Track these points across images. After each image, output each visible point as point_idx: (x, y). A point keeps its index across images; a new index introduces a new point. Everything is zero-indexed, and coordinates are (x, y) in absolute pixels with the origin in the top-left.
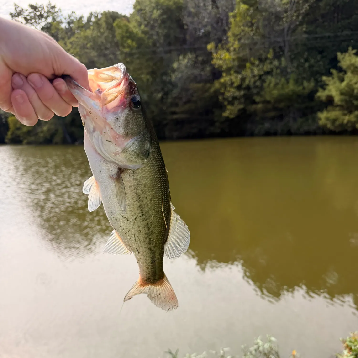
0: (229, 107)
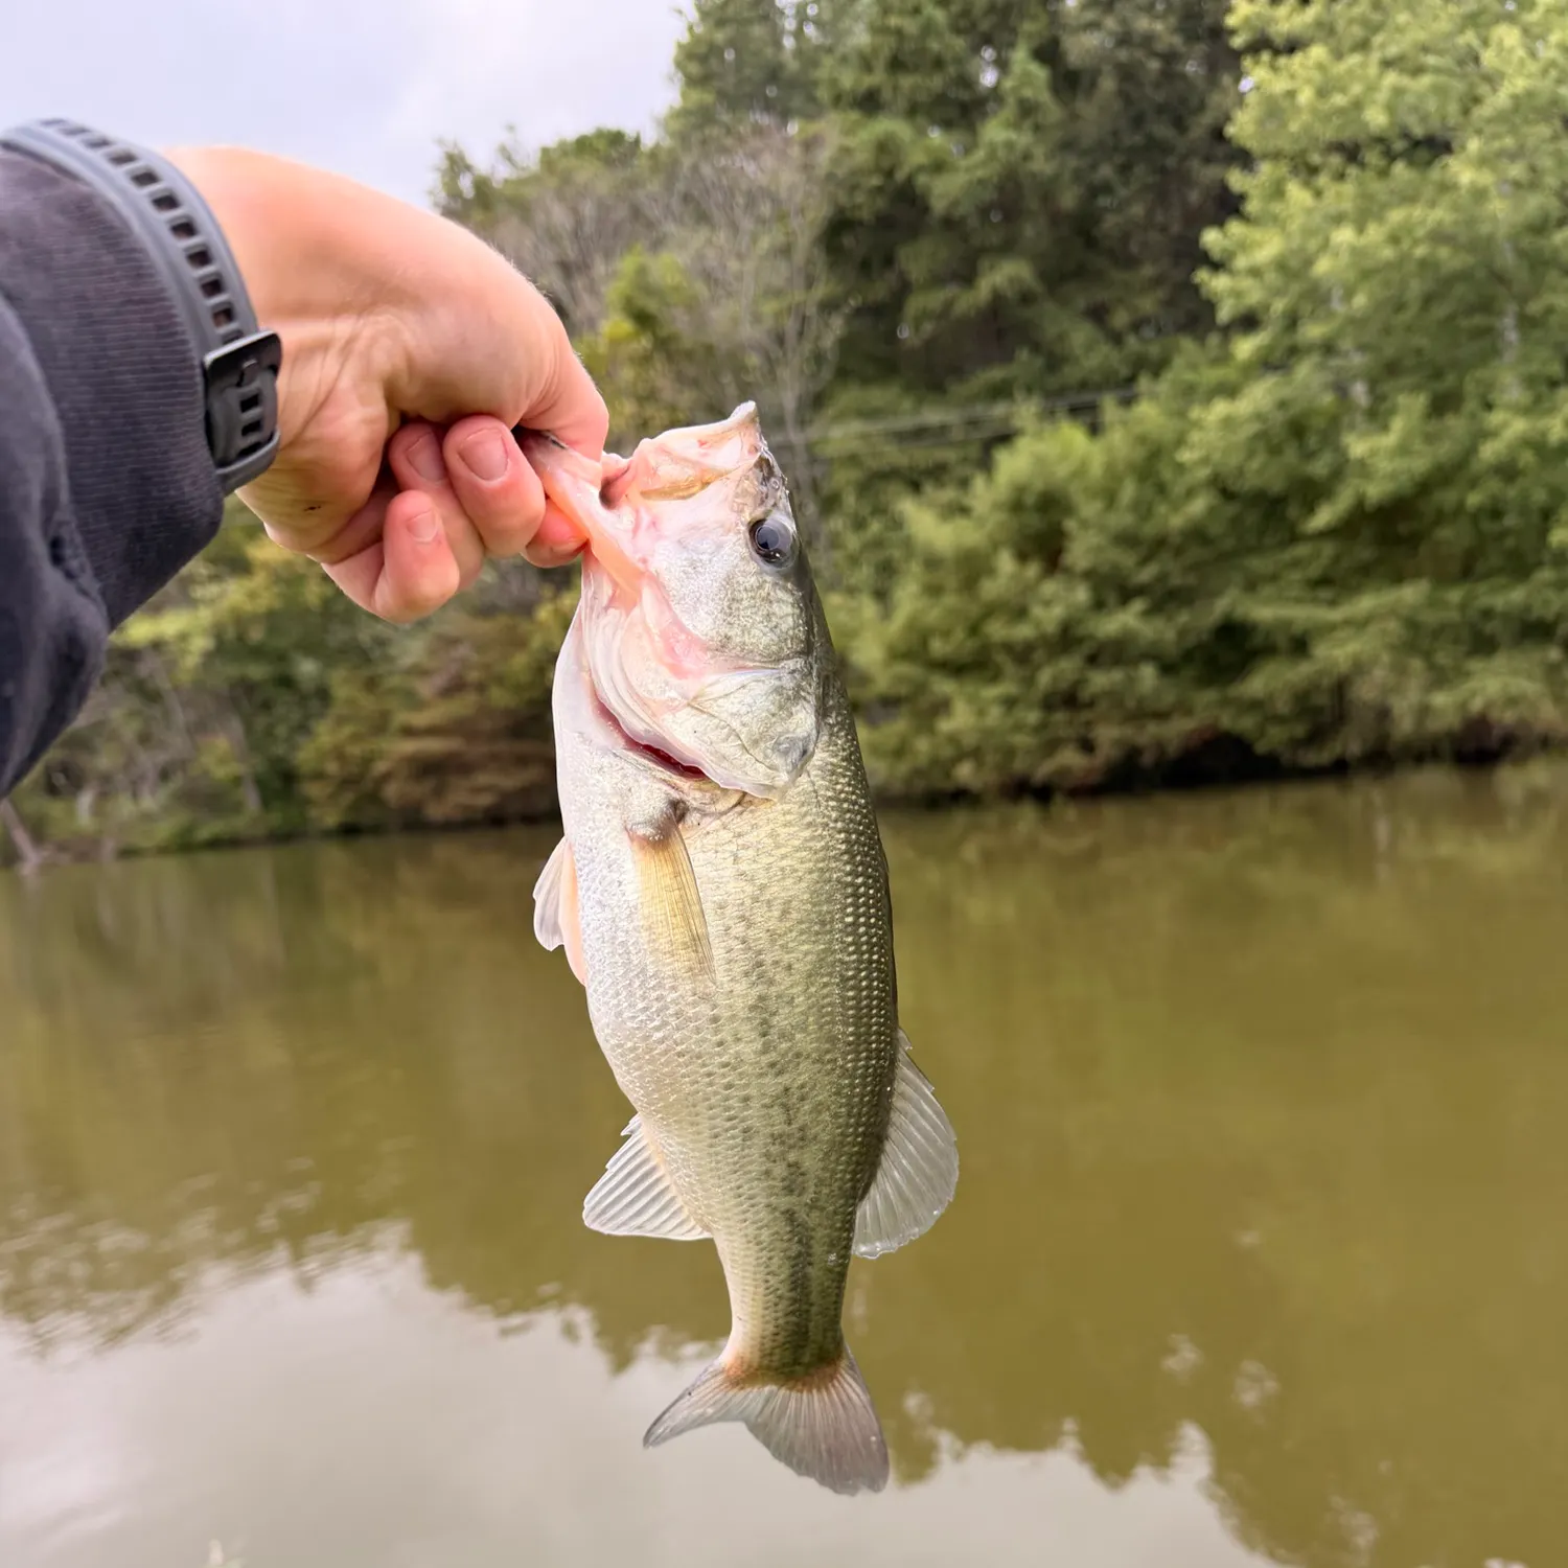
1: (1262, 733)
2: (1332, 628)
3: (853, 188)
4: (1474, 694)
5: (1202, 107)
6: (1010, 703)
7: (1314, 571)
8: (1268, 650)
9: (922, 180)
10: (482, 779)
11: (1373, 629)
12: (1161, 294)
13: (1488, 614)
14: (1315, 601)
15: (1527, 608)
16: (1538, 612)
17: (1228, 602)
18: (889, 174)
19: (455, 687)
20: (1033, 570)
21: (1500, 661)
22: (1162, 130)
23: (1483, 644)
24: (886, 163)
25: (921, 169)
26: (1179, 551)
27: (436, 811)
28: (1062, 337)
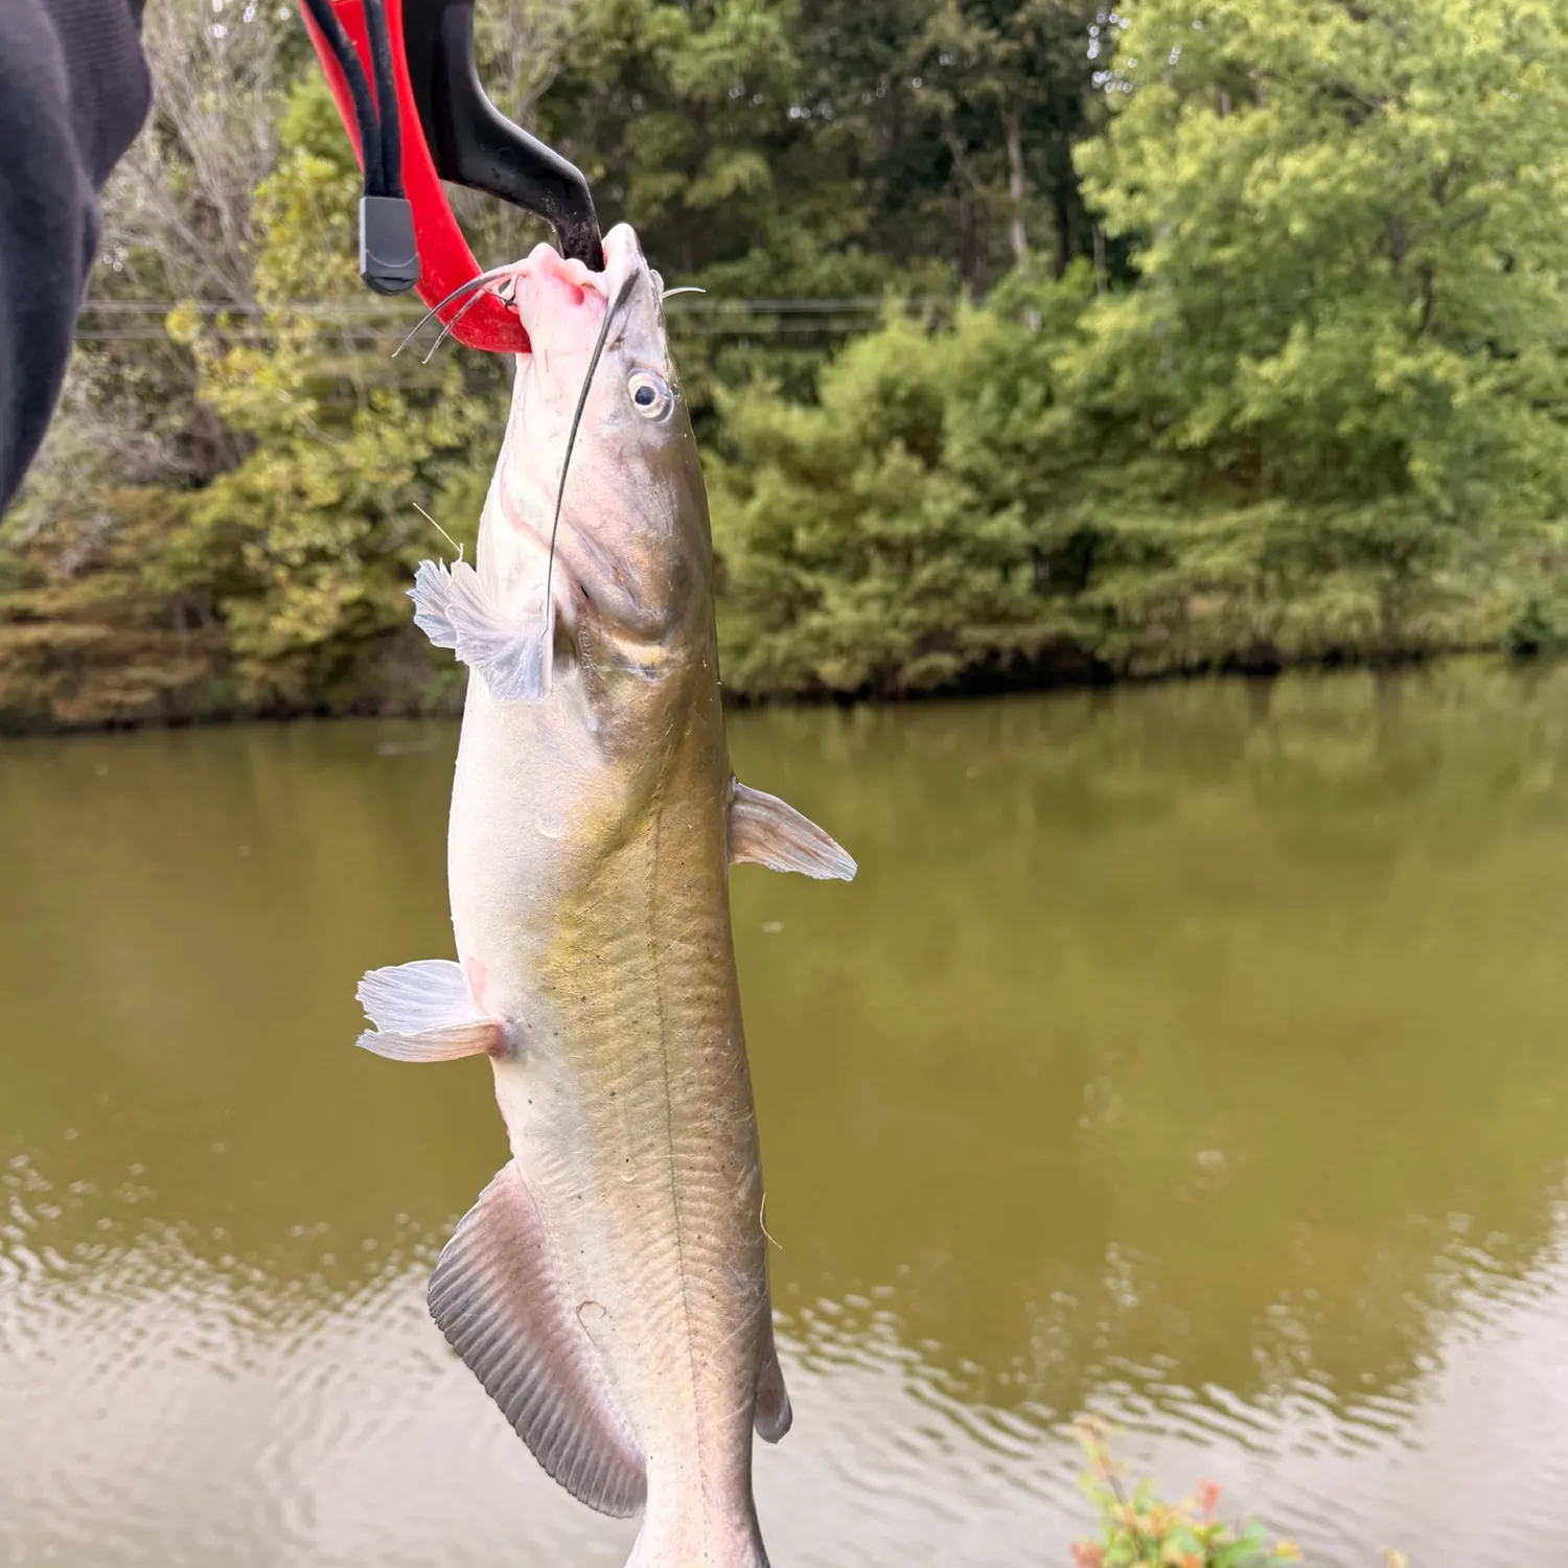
0: (296, 594)
1: (1103, 641)
2: (1194, 540)
3: (588, 51)
4: (1331, 606)
5: (918, 29)
6: (887, 598)
7: (1165, 486)
8: (1121, 559)
9: (662, 53)
10: (136, 673)
11: (1237, 543)
12: (870, 211)
13: (1327, 534)
14: (1163, 515)
15: (1372, 531)
16: (1383, 535)
17: (1084, 513)
18: (630, 39)
19: (92, 567)
20: (916, 465)
21: (1341, 577)
22: (877, 47)
23: (1321, 562)
24: (626, 28)
25: (660, 42)
26: (1033, 459)
27: (67, 711)
28: (787, 241)
